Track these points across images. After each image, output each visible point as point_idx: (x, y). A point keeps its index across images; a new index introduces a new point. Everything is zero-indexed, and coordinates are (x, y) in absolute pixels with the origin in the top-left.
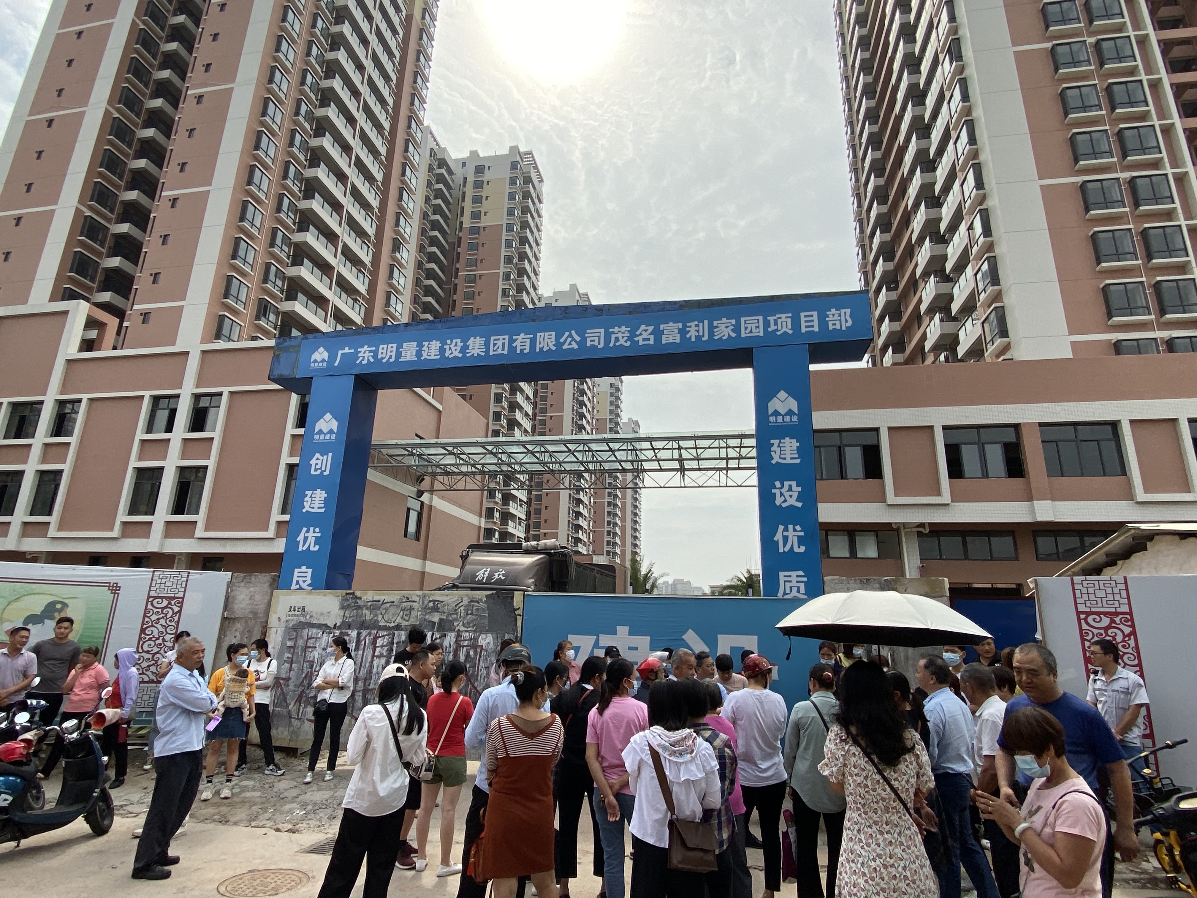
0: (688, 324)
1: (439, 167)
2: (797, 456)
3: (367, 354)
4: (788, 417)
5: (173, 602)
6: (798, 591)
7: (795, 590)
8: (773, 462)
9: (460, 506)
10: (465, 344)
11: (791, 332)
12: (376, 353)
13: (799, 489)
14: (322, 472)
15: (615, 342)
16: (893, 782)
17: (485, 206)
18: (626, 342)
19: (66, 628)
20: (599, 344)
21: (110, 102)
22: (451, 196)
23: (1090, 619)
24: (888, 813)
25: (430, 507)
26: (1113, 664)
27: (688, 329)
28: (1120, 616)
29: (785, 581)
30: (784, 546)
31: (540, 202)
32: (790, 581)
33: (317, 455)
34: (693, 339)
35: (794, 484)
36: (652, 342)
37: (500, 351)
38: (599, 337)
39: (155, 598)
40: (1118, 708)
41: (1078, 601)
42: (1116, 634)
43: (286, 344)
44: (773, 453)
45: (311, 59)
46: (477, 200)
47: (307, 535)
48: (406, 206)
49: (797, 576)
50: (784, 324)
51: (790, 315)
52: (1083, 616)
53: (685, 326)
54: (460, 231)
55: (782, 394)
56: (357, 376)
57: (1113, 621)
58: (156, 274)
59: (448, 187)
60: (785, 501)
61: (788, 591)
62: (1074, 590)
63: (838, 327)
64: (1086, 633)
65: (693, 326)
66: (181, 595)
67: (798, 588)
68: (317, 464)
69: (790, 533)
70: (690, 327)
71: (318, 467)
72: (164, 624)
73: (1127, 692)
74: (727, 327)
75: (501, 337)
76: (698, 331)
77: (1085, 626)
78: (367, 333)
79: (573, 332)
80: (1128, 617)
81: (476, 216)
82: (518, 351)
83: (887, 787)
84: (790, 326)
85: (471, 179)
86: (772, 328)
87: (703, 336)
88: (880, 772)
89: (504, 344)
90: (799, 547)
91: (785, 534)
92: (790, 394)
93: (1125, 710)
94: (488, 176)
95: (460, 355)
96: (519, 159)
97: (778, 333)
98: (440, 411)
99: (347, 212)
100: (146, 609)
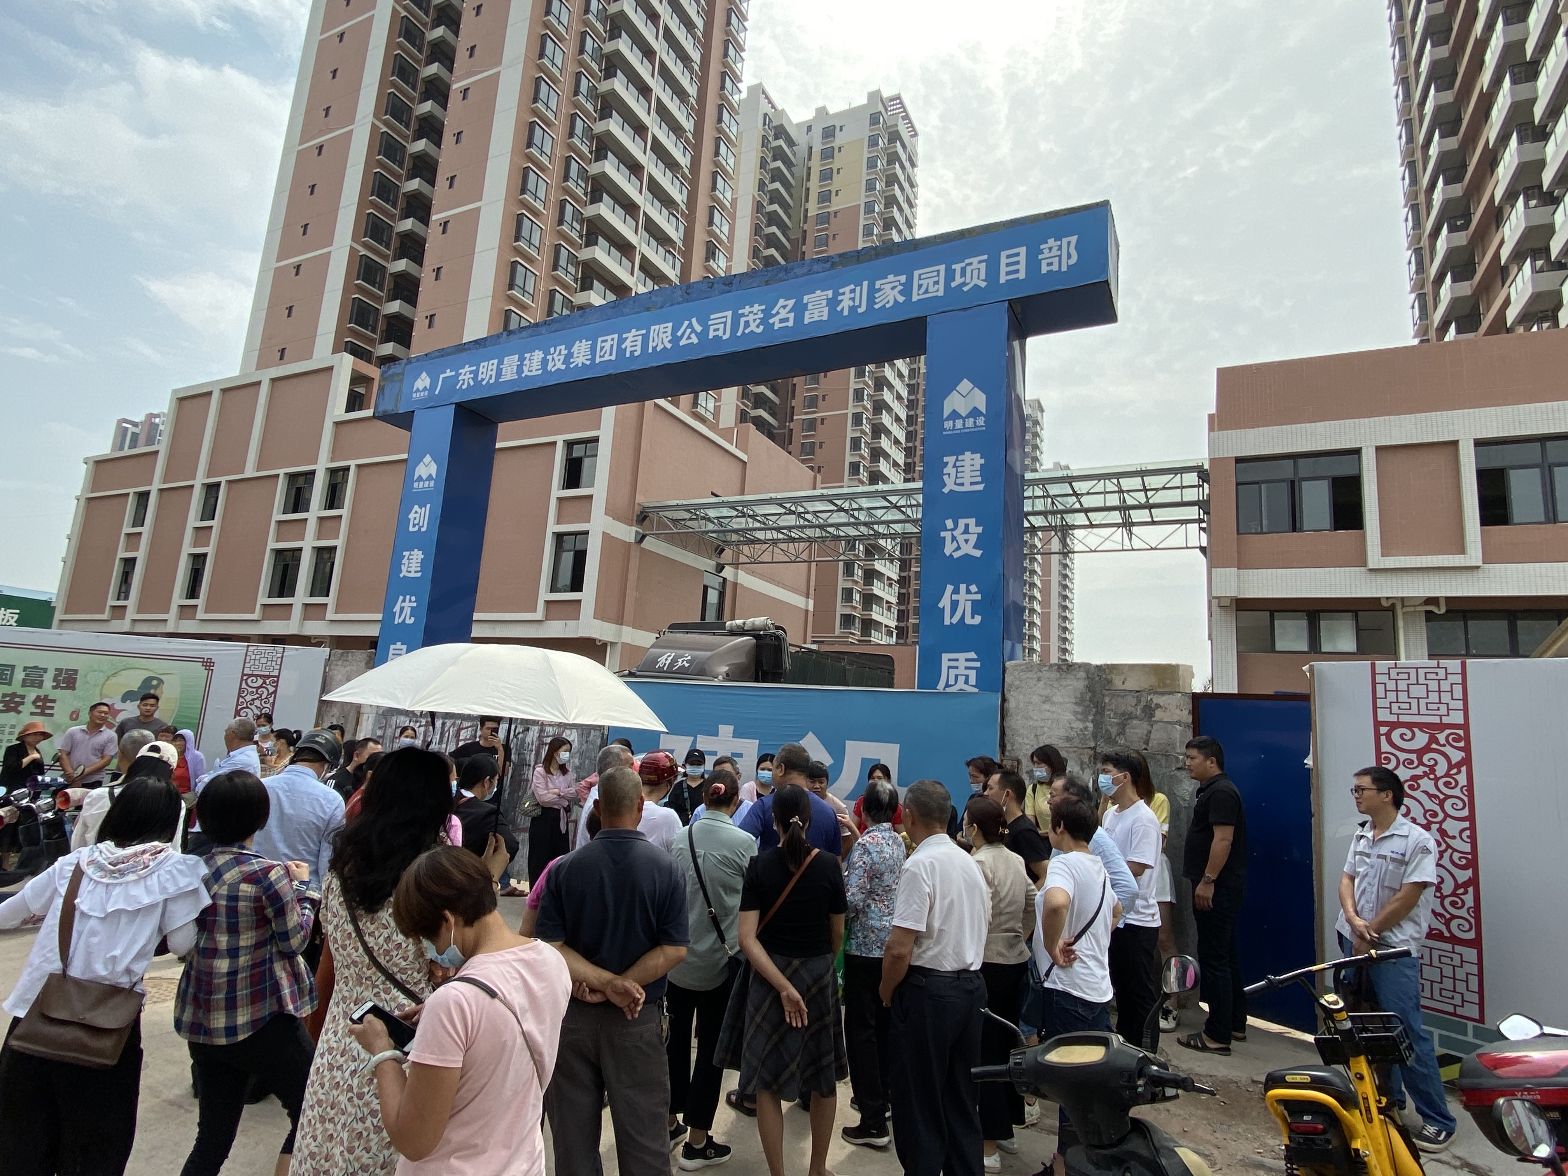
0: (841, 291)
1: (776, 138)
2: (979, 479)
3: (468, 376)
4: (972, 420)
5: (268, 682)
6: (966, 682)
7: (961, 679)
8: (946, 490)
9: (778, 584)
10: (569, 352)
11: (983, 284)
12: (476, 373)
13: (980, 530)
14: (420, 528)
15: (745, 328)
16: (367, 938)
17: (837, 182)
18: (758, 327)
19: (152, 705)
20: (724, 333)
21: (376, 115)
22: (793, 175)
23: (1395, 736)
24: (361, 984)
25: (735, 584)
27: (840, 298)
28: (1448, 732)
29: (949, 668)
30: (952, 616)
31: (913, 165)
32: (957, 668)
33: (416, 507)
34: (846, 313)
35: (972, 522)
36: (790, 324)
37: (607, 358)
38: (725, 323)
39: (250, 676)
40: (1381, 885)
41: (1380, 703)
42: (1436, 763)
43: (390, 372)
44: (945, 478)
45: (590, 16)
46: (826, 176)
47: (403, 604)
48: (721, 196)
49: (967, 660)
50: (975, 273)
51: (985, 257)
52: (1383, 730)
53: (836, 294)
54: (805, 222)
55: (965, 385)
56: (459, 406)
57: (1433, 739)
58: (432, 316)
59: (789, 164)
60: (958, 548)
61: (952, 682)
62: (1374, 683)
63: (1055, 268)
64: (1386, 758)
65: (847, 292)
66: (276, 673)
67: (967, 677)
68: (415, 519)
69: (962, 596)
70: (843, 294)
71: (416, 522)
72: (259, 705)
73: (1402, 861)
74: (893, 288)
75: (609, 338)
76: (853, 299)
77: (1385, 747)
78: (469, 349)
79: (694, 320)
80: (1461, 732)
81: (825, 197)
82: (628, 355)
83: (359, 944)
84: (983, 276)
85: (817, 148)
86: (958, 280)
87: (860, 306)
88: (354, 921)
89: (612, 346)
90: (973, 617)
91: (955, 597)
92: (977, 384)
93: (1395, 891)
94: (840, 139)
95: (563, 367)
96: (881, 108)
97: (965, 289)
98: (745, 463)
99: (645, 213)
100: (240, 688)
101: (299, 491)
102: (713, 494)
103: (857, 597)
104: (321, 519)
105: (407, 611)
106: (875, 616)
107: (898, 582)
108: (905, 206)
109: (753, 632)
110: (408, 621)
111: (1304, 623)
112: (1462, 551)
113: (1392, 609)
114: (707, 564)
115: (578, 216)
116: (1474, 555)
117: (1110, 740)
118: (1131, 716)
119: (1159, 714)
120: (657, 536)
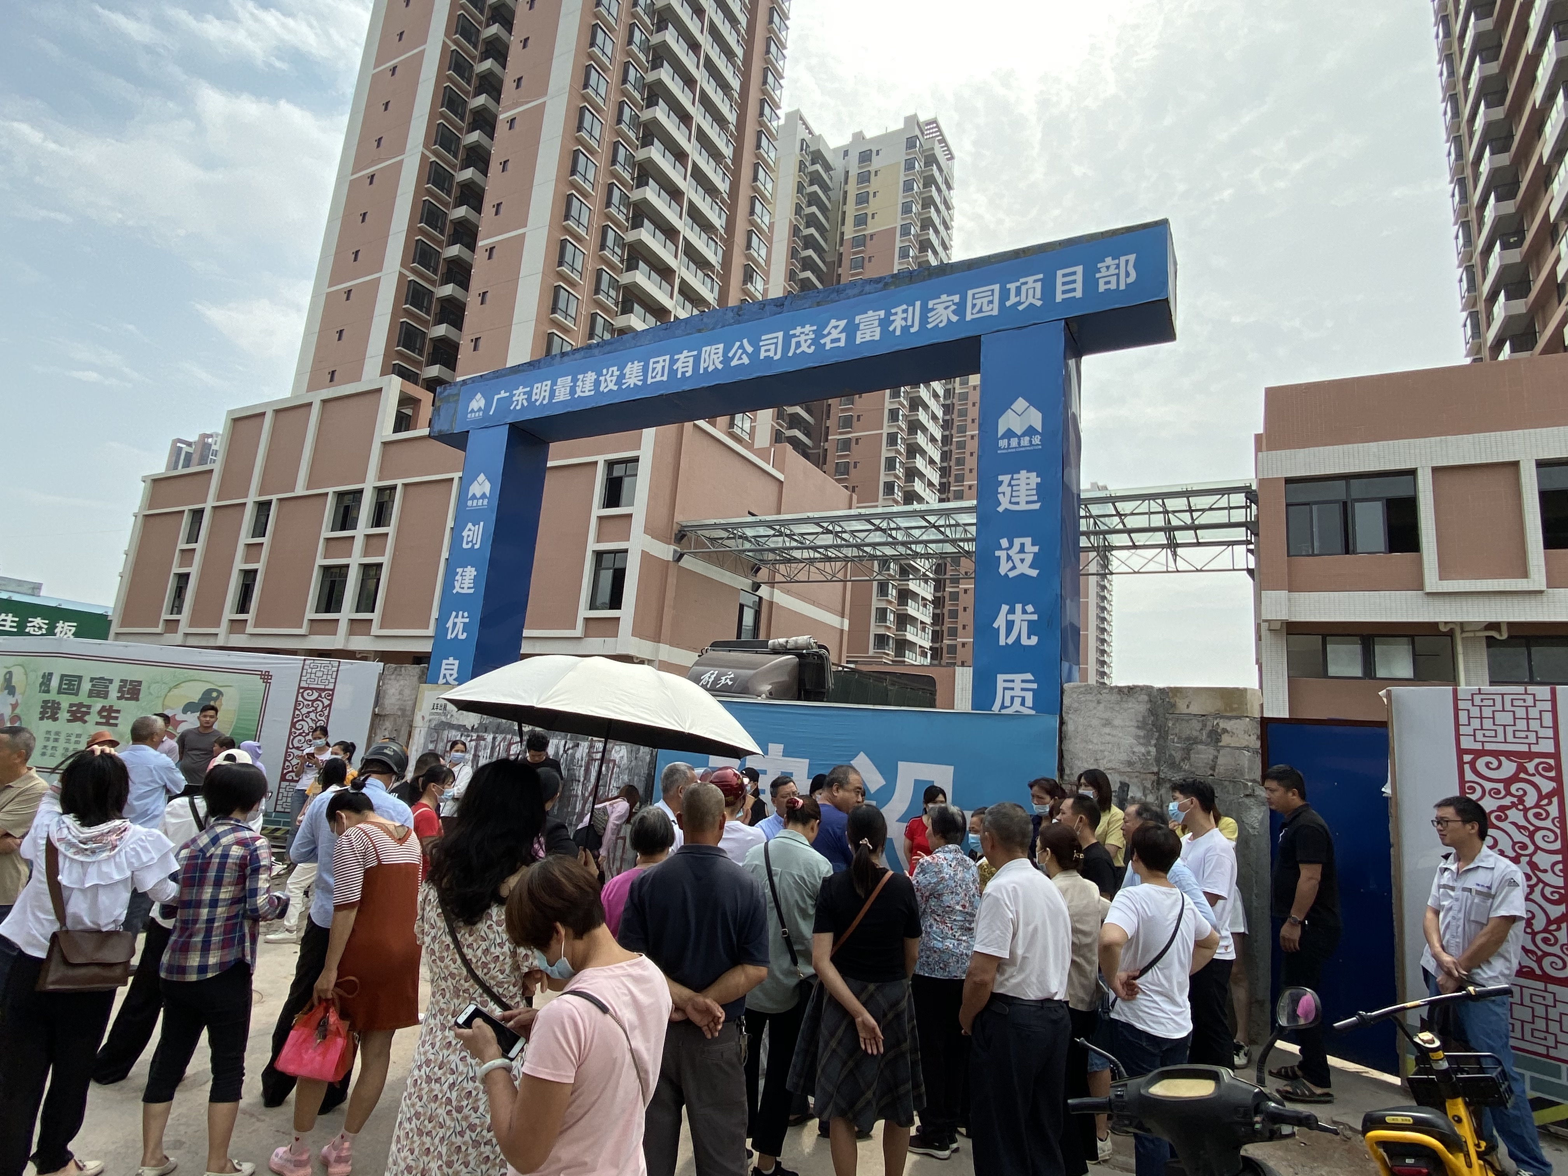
0: (893, 311)
1: (813, 163)
2: (1035, 498)
3: (522, 397)
4: (1027, 438)
5: (323, 695)
6: (1023, 704)
7: (1018, 701)
8: (1000, 509)
9: (814, 603)
10: (621, 373)
11: (1039, 303)
12: (529, 394)
13: (1036, 549)
14: (473, 545)
15: (796, 349)
16: (465, 950)
17: (874, 205)
18: (809, 347)
20: (776, 354)
21: (426, 145)
22: (829, 199)
23: (1480, 764)
24: (458, 996)
25: (771, 603)
26: (1477, 840)
27: (892, 318)
28: (1537, 761)
29: (1005, 689)
30: (1008, 635)
31: (949, 187)
32: (1013, 689)
33: (470, 525)
34: (898, 333)
35: (1028, 541)
36: (842, 344)
37: (658, 378)
38: (776, 344)
39: (306, 689)
41: (1463, 729)
42: (1525, 793)
43: (446, 394)
44: (1000, 496)
45: (633, 47)
46: (863, 199)
47: (455, 621)
48: (759, 221)
49: (1023, 681)
50: (1031, 292)
51: (1041, 276)
52: (1467, 758)
53: (888, 314)
54: (841, 245)
55: (1020, 404)
56: (512, 426)
57: (1521, 768)
58: (477, 339)
59: (825, 188)
60: (1014, 568)
61: (1007, 703)
62: (1456, 710)
63: (1113, 286)
64: (1470, 788)
65: (900, 312)
66: (331, 686)
67: (1023, 699)
68: (469, 536)
69: (1018, 616)
70: (896, 314)
71: (469, 539)
72: (314, 718)
74: (946, 308)
75: (661, 359)
76: (905, 319)
77: (1469, 775)
78: (524, 371)
79: (745, 341)
80: (1552, 762)
81: (861, 221)
82: (679, 376)
83: (457, 956)
84: (1038, 294)
85: (854, 172)
86: (1013, 299)
87: (912, 326)
88: (453, 933)
90: (1029, 638)
91: (1010, 617)
92: (1032, 402)
94: (876, 163)
95: (615, 388)
96: (917, 132)
97: (1020, 308)
98: (781, 482)
99: (684, 238)
100: (297, 701)
101: (347, 509)
102: (750, 513)
103: (891, 617)
104: (368, 536)
105: (460, 627)
106: (910, 637)
107: (933, 602)
108: (941, 228)
109: (796, 651)
110: (461, 637)
111: (1358, 648)
112: (1525, 574)
113: (1451, 634)
114: (743, 582)
115: (619, 241)
116: (1537, 578)
117: (1174, 766)
118: (1196, 741)
119: (1226, 740)
120: (695, 554)
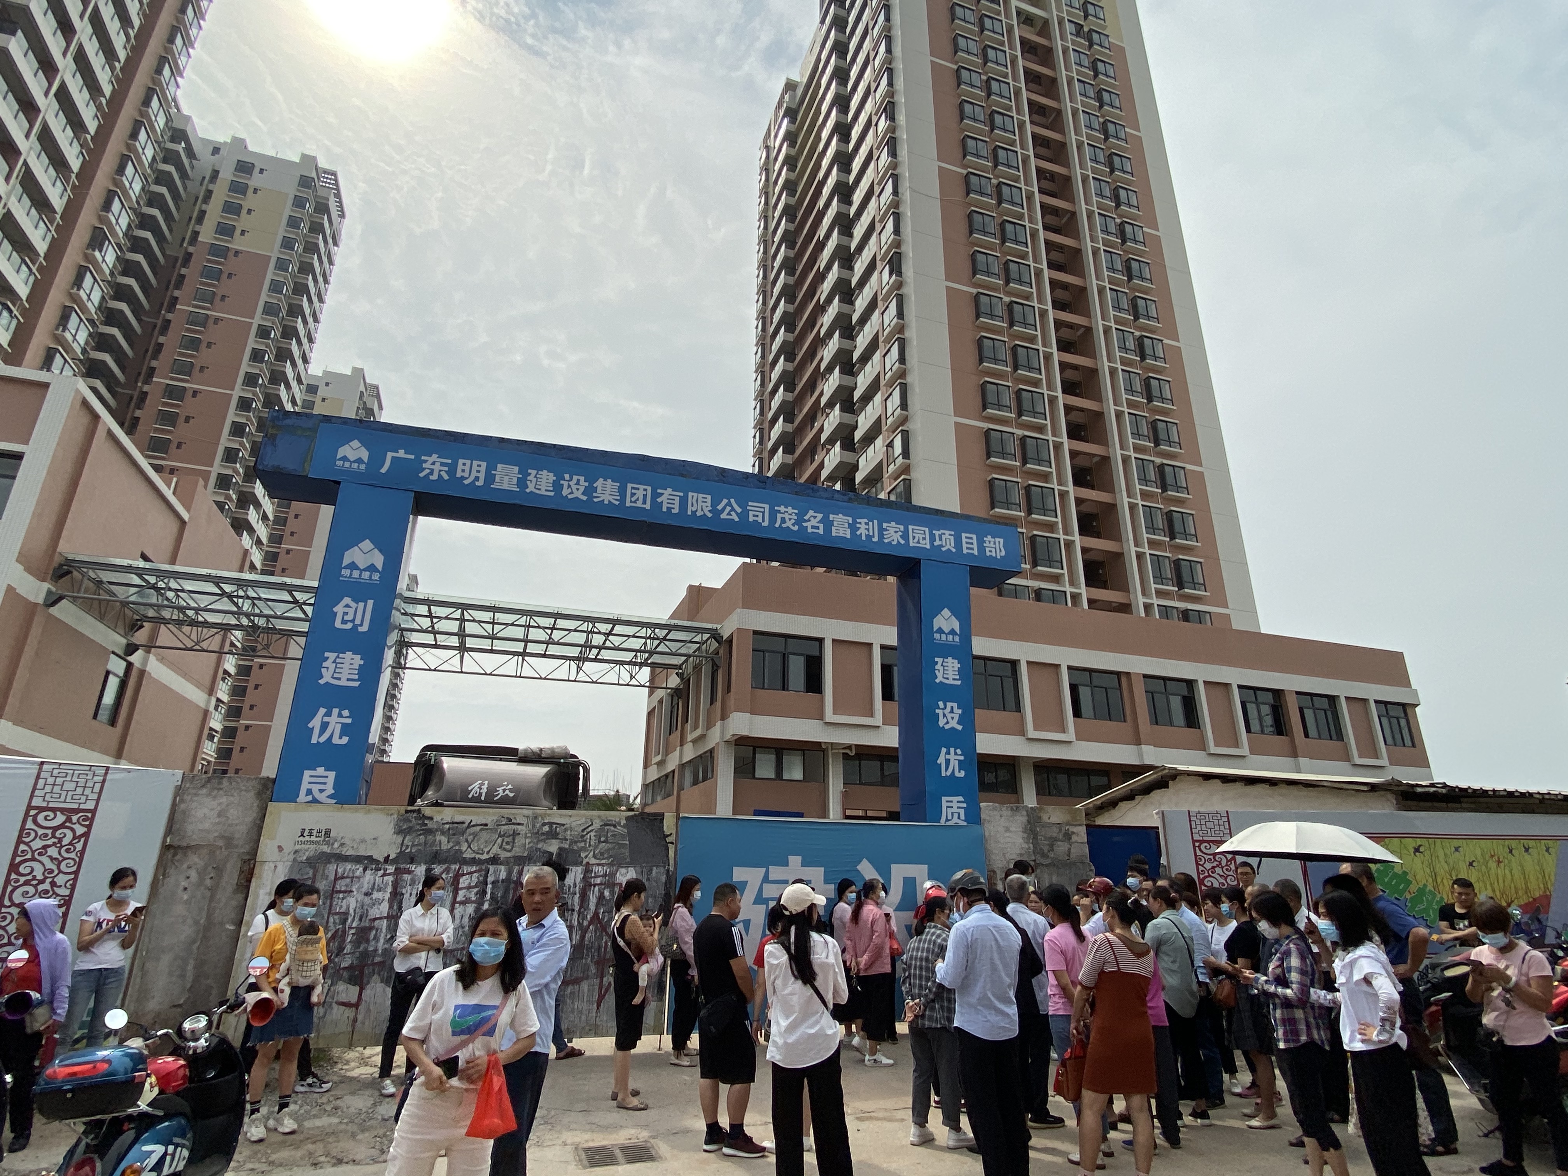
0: (859, 520)
1: (173, 140)
2: (958, 677)
3: (437, 467)
5: (75, 818)
6: (958, 818)
8: (937, 681)
9: (184, 675)
10: (591, 485)
11: (953, 551)
12: (451, 467)
14: (355, 627)
15: (782, 523)
17: (245, 222)
18: (793, 525)
20: (763, 521)
22: (185, 188)
23: (1202, 847)
25: (142, 673)
27: (858, 526)
29: (947, 807)
30: (946, 770)
31: (335, 244)
32: (952, 807)
33: (347, 600)
34: (864, 538)
35: (955, 705)
36: (821, 531)
37: (639, 504)
38: (763, 513)
39: (41, 809)
41: (1194, 831)
42: (1221, 860)
44: (937, 673)
46: (232, 209)
47: (326, 719)
49: (957, 802)
50: (948, 541)
51: (953, 533)
52: (1195, 843)
54: (192, 244)
56: (417, 495)
59: (184, 175)
60: (947, 723)
61: (950, 817)
62: (1190, 821)
63: (995, 554)
64: (1200, 858)
65: (863, 523)
66: (90, 805)
67: (959, 814)
68: (346, 614)
69: (952, 757)
70: (860, 523)
71: (349, 617)
72: (55, 855)
74: (896, 532)
75: (642, 487)
76: (868, 530)
77: (1198, 853)
79: (732, 500)
81: (225, 230)
82: (664, 509)
84: (952, 545)
85: (226, 176)
86: (937, 542)
87: (873, 537)
89: (645, 496)
90: (960, 772)
91: (948, 757)
92: (953, 612)
94: (255, 180)
95: (584, 498)
96: (314, 175)
97: (943, 550)
98: (183, 523)
100: (23, 828)
102: (143, 556)
105: (335, 727)
108: (320, 278)
110: (336, 740)
111: (777, 757)
112: (872, 715)
113: (827, 751)
114: (116, 640)
116: (878, 718)
117: (1044, 855)
118: (1056, 839)
119: (1074, 838)
